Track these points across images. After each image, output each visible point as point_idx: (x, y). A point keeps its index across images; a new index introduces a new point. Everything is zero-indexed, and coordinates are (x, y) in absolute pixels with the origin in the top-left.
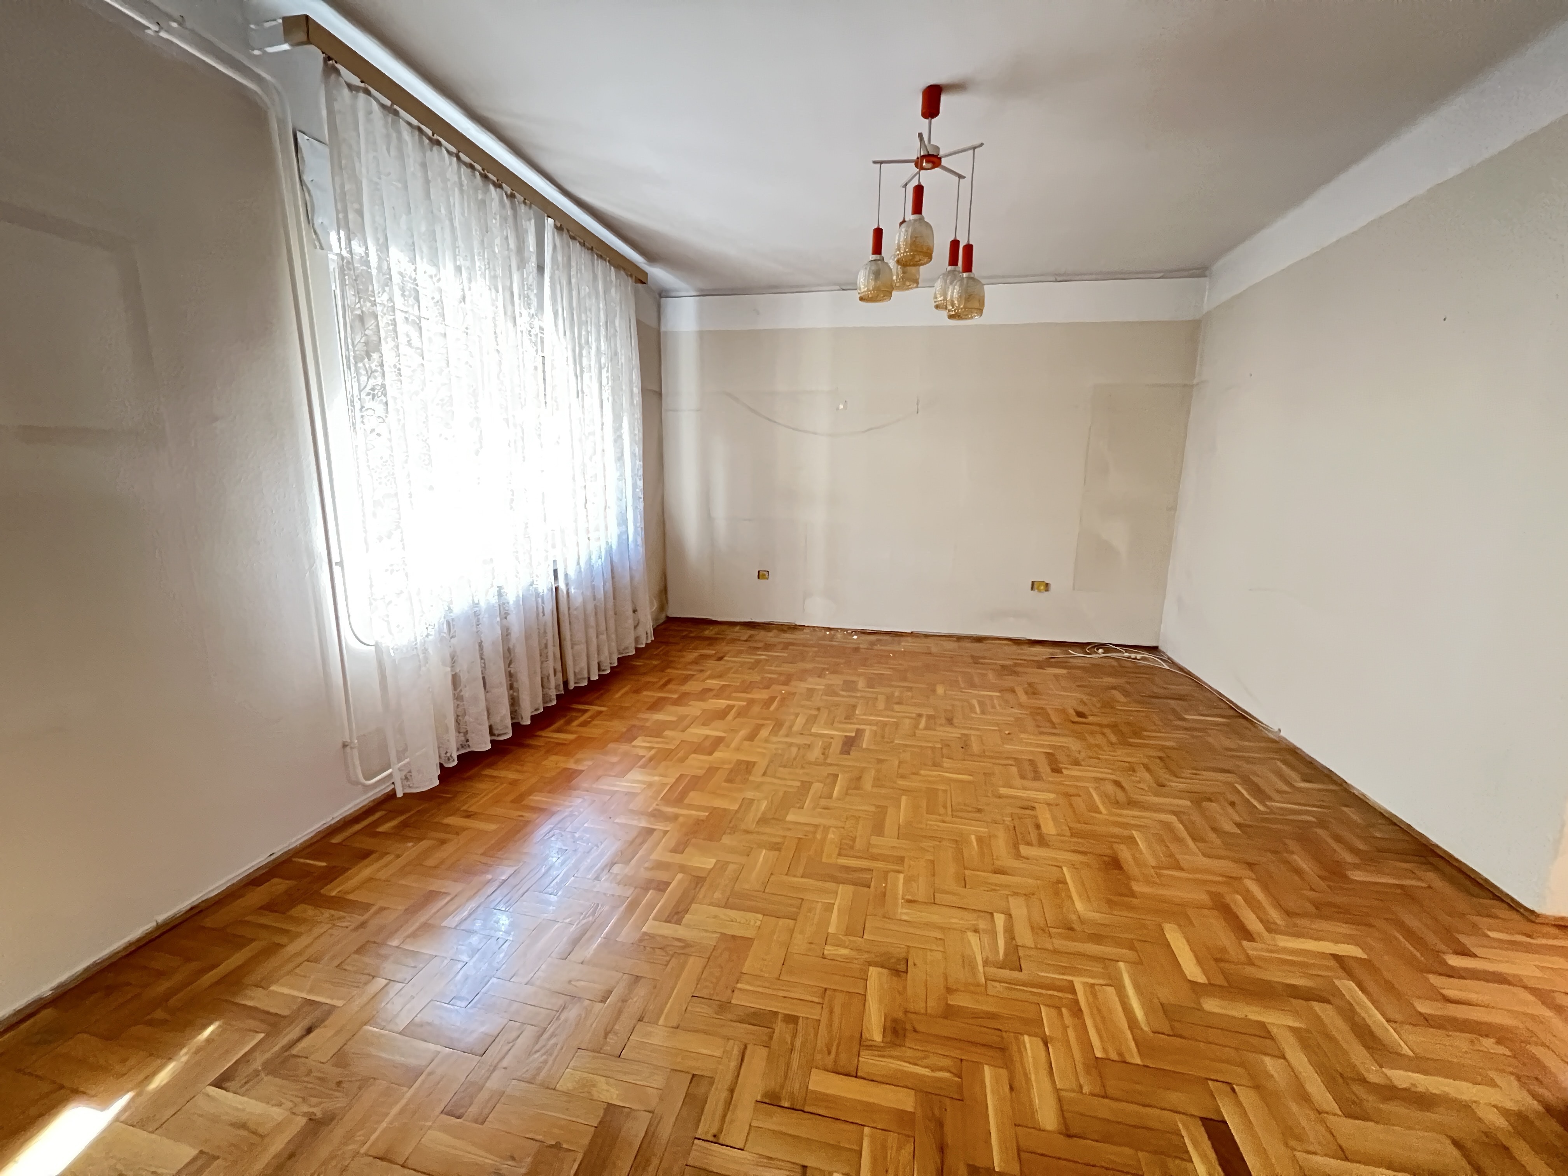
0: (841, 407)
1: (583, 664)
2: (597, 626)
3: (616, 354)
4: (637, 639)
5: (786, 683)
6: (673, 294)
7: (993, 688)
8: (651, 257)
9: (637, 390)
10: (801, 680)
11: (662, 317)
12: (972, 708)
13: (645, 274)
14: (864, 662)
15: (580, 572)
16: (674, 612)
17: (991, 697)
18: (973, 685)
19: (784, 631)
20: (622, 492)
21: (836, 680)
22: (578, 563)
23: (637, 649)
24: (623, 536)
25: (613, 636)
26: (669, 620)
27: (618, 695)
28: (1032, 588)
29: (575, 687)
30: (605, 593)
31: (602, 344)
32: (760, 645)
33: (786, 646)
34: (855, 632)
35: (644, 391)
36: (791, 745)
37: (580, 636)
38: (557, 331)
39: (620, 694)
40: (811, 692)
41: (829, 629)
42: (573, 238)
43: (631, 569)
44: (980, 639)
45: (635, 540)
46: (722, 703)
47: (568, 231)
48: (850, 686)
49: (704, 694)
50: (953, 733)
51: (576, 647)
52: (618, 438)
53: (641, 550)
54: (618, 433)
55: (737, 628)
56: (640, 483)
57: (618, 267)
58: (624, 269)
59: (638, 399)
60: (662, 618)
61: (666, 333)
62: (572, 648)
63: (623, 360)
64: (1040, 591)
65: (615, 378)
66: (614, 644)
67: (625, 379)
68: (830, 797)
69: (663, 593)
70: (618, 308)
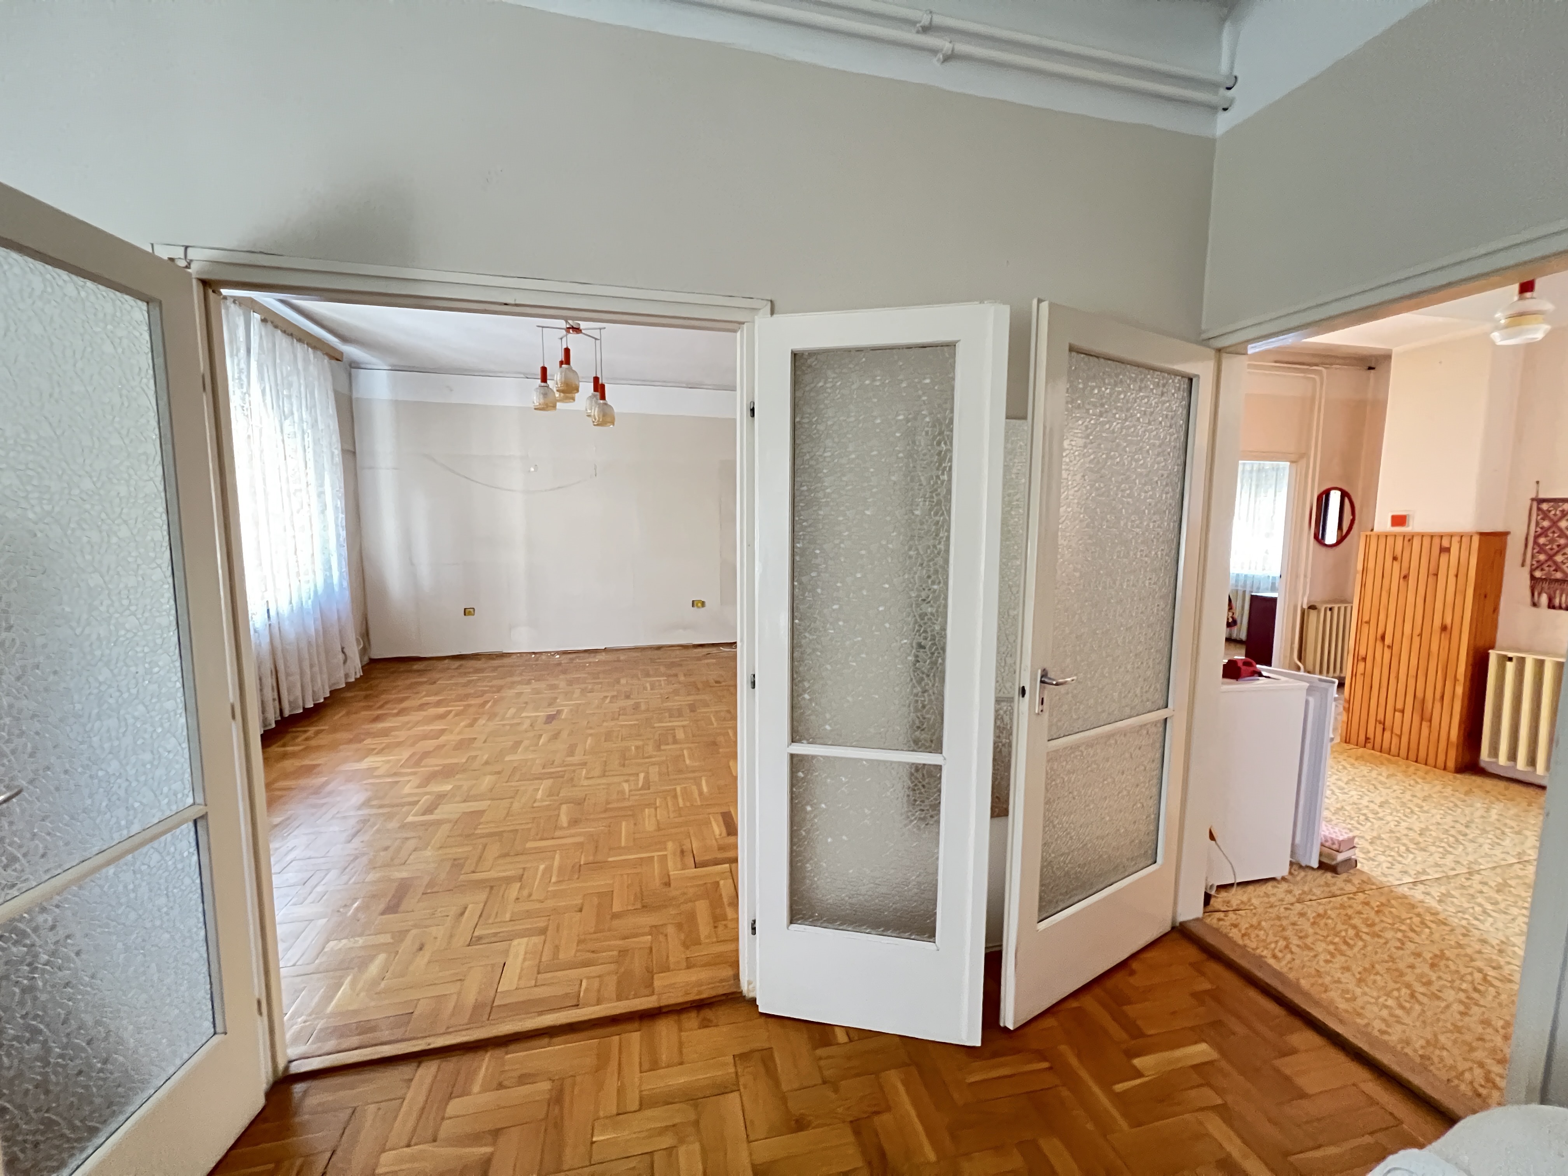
0: (532, 469)
1: (298, 693)
2: (311, 659)
3: (316, 421)
4: (347, 676)
5: (498, 691)
6: (363, 366)
7: (663, 675)
8: (344, 339)
9: (337, 452)
10: (510, 688)
11: (353, 384)
12: (645, 688)
13: (342, 353)
14: (564, 672)
15: (292, 610)
16: (377, 653)
17: (660, 681)
18: (648, 675)
19: (493, 659)
20: (326, 541)
21: (542, 685)
22: (291, 603)
23: (347, 683)
24: (328, 580)
25: (325, 669)
26: (373, 661)
27: (336, 717)
28: (693, 606)
29: (290, 716)
30: (316, 630)
31: (304, 413)
32: (471, 670)
33: (495, 669)
34: (557, 653)
35: (344, 451)
36: (504, 725)
37: (294, 668)
38: (265, 405)
39: (338, 716)
40: (520, 694)
41: (534, 653)
42: (276, 327)
43: (338, 611)
44: (659, 648)
45: (341, 584)
46: (442, 710)
47: (272, 322)
48: (553, 687)
49: (422, 707)
50: (630, 702)
51: (291, 678)
52: (321, 494)
53: (347, 593)
54: (320, 489)
55: (446, 661)
56: (343, 533)
57: (315, 348)
58: (321, 350)
59: (338, 459)
60: (366, 659)
61: (357, 399)
62: (287, 679)
63: (321, 426)
64: (698, 607)
65: (317, 442)
66: (325, 676)
67: (324, 442)
68: (537, 745)
69: (365, 635)
70: (316, 383)
